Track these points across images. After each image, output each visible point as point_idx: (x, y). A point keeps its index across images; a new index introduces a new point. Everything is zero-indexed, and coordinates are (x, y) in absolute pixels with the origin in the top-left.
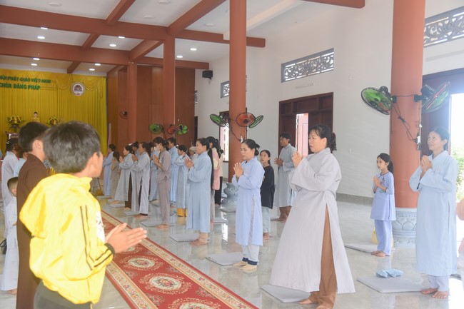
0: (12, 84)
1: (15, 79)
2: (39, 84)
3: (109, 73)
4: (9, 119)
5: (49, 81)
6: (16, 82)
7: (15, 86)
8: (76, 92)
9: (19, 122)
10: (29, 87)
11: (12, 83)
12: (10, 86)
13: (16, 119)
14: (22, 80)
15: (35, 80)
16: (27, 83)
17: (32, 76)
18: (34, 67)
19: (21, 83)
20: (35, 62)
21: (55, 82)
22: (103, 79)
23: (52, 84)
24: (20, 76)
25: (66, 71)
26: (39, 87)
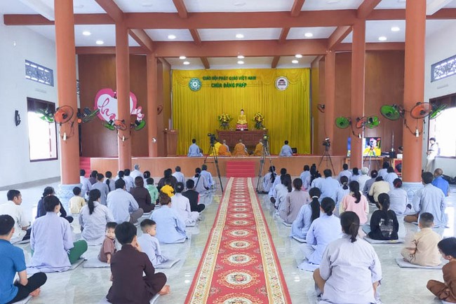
0: (223, 84)
1: (224, 78)
2: (245, 81)
3: (312, 64)
4: (219, 117)
5: (255, 78)
6: (225, 82)
7: (225, 86)
8: (280, 87)
9: (228, 120)
10: (237, 84)
11: (223, 82)
12: (220, 86)
13: (225, 118)
14: (231, 79)
15: (242, 78)
16: (235, 82)
17: (240, 74)
18: (240, 65)
19: (230, 82)
20: (241, 60)
21: (260, 77)
22: (306, 70)
23: (257, 80)
24: (229, 75)
25: (271, 65)
26: (246, 84)
